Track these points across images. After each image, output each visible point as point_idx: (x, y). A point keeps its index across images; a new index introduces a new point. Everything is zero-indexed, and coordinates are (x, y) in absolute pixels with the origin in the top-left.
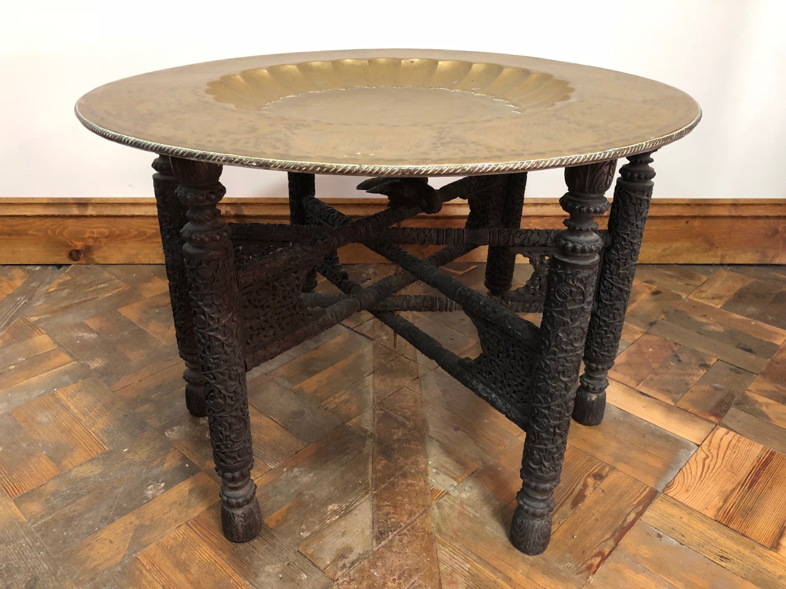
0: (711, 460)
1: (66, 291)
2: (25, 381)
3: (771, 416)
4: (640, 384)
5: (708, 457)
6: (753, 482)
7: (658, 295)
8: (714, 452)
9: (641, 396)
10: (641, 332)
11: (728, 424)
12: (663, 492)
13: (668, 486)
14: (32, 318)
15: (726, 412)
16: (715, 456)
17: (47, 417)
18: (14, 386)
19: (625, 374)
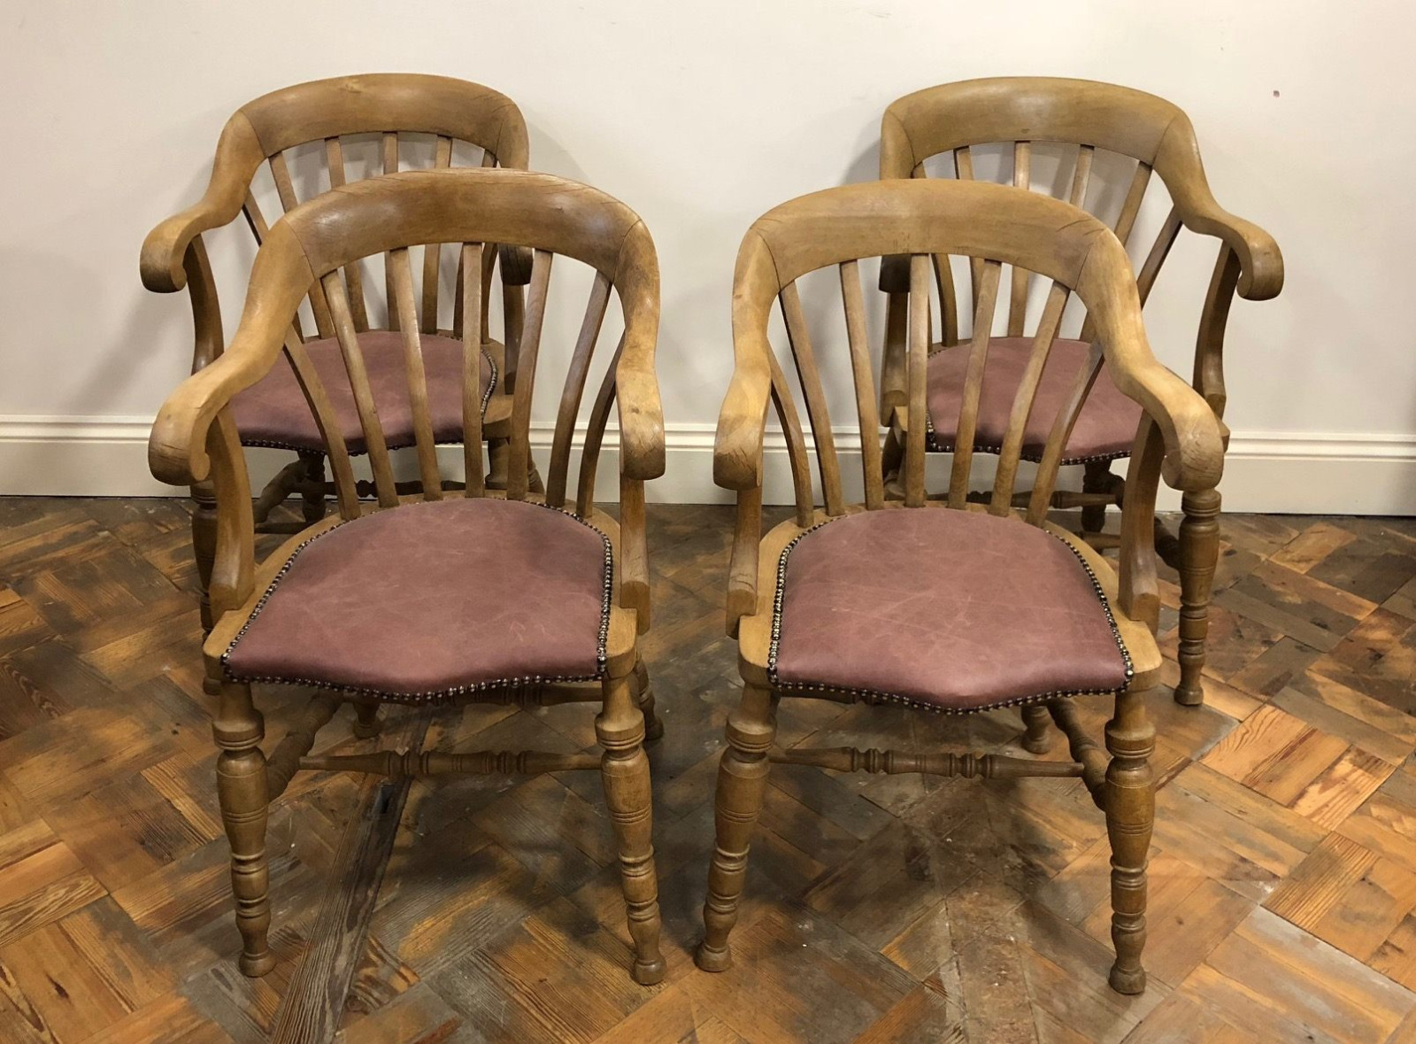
0: (1250, 735)
3: (1324, 696)
5: (1248, 732)
6: (1286, 755)
8: (1256, 728)
11: (1277, 702)
12: (1198, 759)
13: (1202, 756)
15: (1278, 691)
16: (1255, 732)
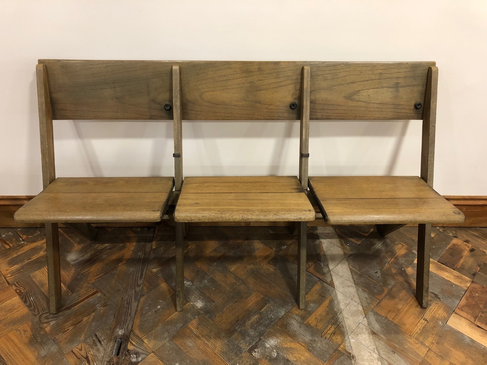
1: (162, 248)
2: (170, 317)
4: (476, 320)
7: (473, 252)
9: (478, 328)
10: (470, 281)
14: (153, 270)
17: (191, 343)
18: (166, 321)
19: (468, 313)
